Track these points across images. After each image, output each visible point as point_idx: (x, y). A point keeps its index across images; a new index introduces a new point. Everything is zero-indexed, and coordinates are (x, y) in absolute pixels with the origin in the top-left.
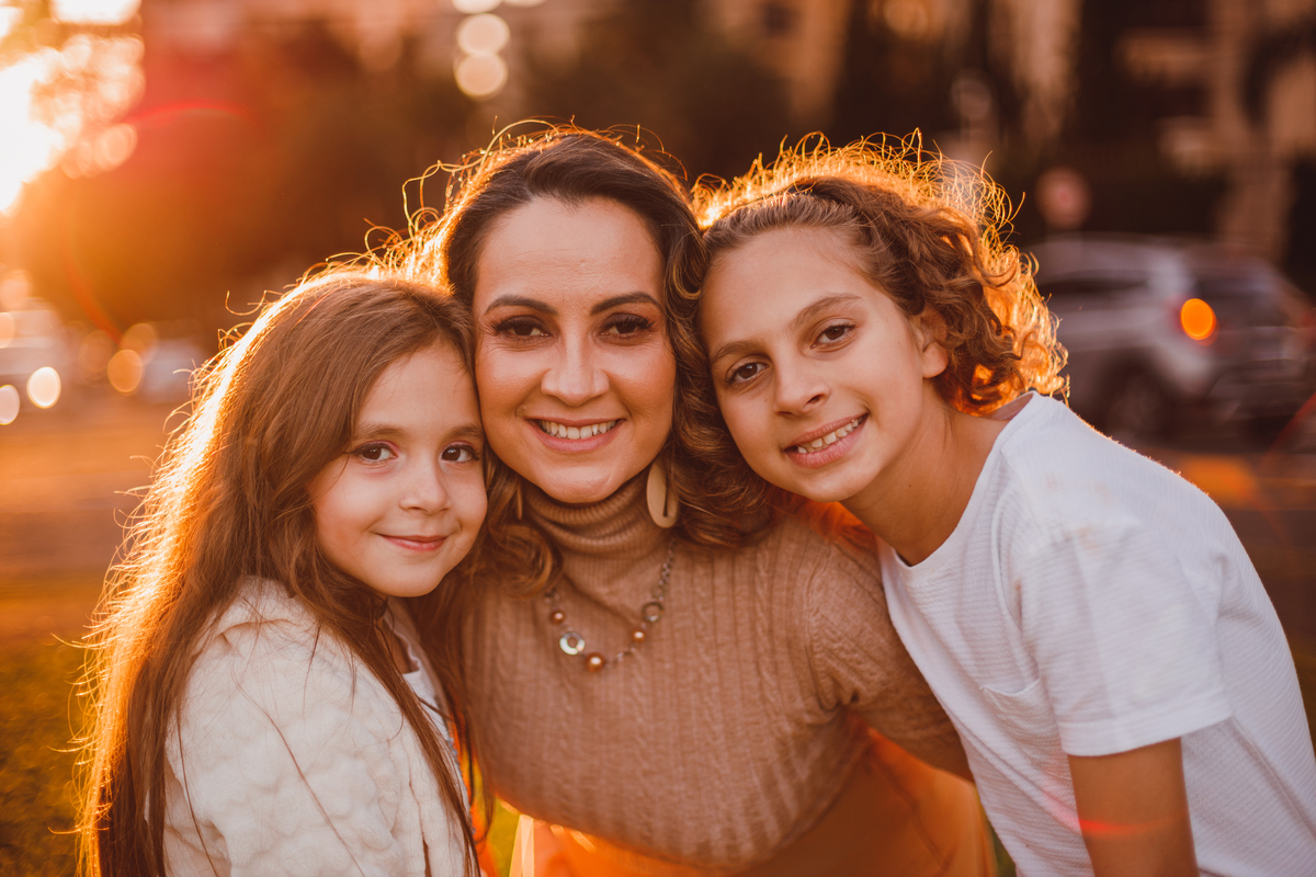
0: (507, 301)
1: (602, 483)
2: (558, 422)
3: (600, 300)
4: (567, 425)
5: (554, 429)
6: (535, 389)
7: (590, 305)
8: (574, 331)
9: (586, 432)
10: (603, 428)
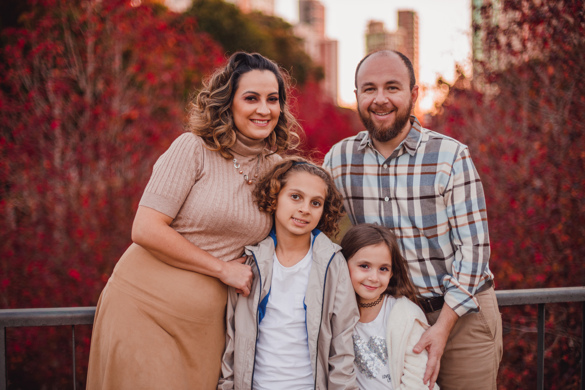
0: (249, 92)
1: (267, 134)
2: (258, 120)
3: (269, 93)
4: (260, 120)
5: (256, 121)
6: (255, 112)
7: (267, 94)
8: (263, 100)
9: (264, 122)
10: (266, 122)
